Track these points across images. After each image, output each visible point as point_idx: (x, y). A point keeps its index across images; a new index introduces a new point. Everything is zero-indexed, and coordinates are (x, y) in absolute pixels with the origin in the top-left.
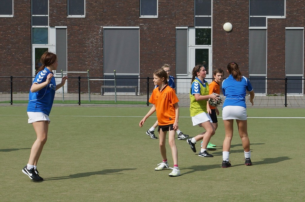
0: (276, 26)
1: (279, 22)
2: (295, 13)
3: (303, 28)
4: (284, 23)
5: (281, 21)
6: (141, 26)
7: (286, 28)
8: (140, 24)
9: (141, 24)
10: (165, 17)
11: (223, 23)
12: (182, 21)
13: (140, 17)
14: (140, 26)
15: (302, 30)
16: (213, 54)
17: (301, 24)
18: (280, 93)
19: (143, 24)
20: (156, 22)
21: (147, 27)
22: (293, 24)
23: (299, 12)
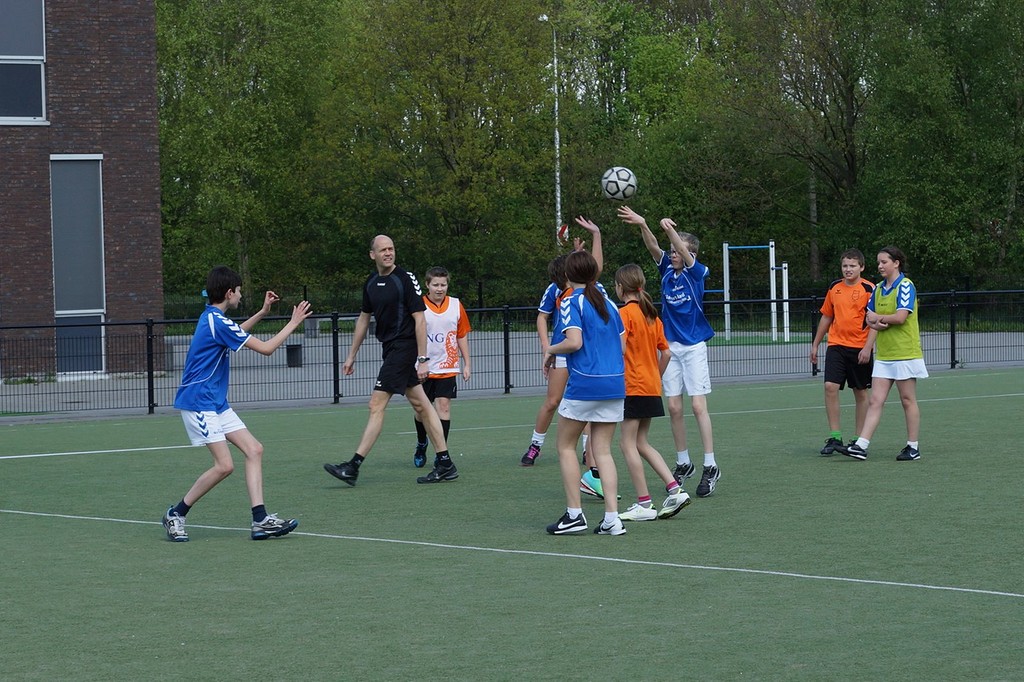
0: (23, 150)
1: (32, 138)
2: (76, 108)
3: (100, 157)
4: (44, 140)
7: (53, 157)
15: (99, 160)
17: (93, 144)
18: (42, 371)
22: (70, 142)
23: (87, 105)
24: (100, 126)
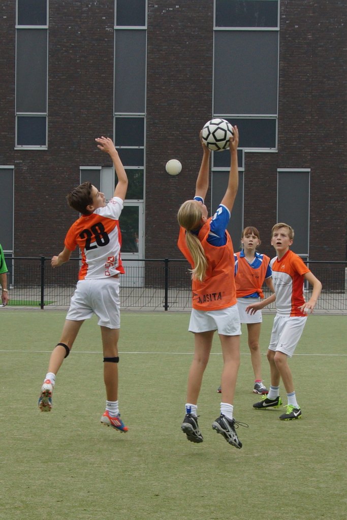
0: (261, 166)
1: (267, 159)
2: (295, 143)
3: (309, 170)
4: (275, 160)
5: (269, 157)
6: (17, 163)
7: (279, 170)
8: (15, 160)
9: (18, 161)
10: (61, 148)
11: (165, 161)
12: (90, 155)
13: (15, 149)
14: (15, 165)
15: (308, 172)
16: (147, 215)
17: (304, 163)
19: (22, 161)
20: (45, 157)
21: (28, 167)
22: (291, 162)
23: (302, 141)
24: (310, 153)
